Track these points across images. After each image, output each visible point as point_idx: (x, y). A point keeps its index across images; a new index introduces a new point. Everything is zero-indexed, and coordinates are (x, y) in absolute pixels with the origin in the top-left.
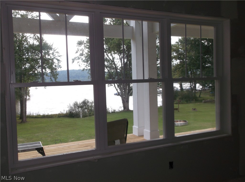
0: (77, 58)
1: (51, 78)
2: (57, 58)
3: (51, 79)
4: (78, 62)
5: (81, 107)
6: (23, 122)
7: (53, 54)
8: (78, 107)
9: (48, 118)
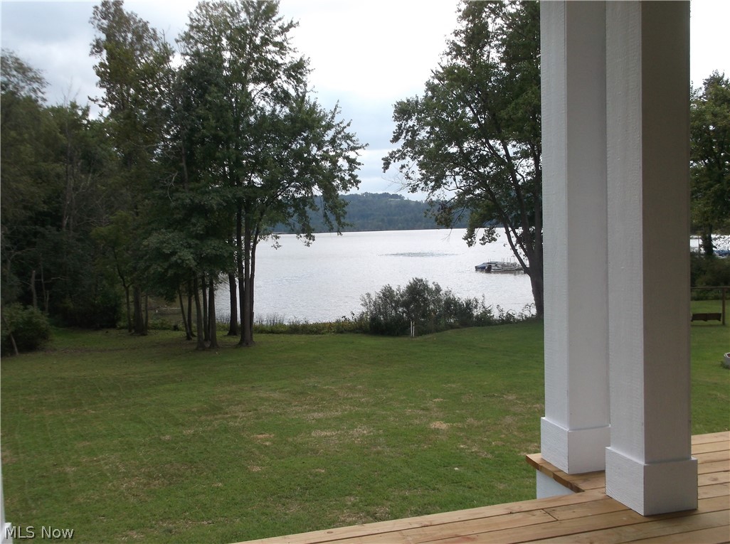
0: (397, 155)
1: (325, 213)
2: (347, 154)
3: (325, 215)
4: (403, 167)
5: (406, 304)
6: (244, 344)
7: (333, 142)
8: (397, 302)
9: (308, 334)
